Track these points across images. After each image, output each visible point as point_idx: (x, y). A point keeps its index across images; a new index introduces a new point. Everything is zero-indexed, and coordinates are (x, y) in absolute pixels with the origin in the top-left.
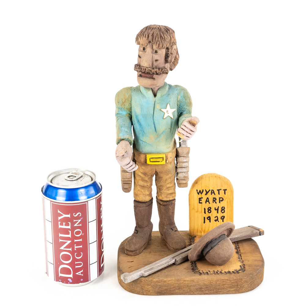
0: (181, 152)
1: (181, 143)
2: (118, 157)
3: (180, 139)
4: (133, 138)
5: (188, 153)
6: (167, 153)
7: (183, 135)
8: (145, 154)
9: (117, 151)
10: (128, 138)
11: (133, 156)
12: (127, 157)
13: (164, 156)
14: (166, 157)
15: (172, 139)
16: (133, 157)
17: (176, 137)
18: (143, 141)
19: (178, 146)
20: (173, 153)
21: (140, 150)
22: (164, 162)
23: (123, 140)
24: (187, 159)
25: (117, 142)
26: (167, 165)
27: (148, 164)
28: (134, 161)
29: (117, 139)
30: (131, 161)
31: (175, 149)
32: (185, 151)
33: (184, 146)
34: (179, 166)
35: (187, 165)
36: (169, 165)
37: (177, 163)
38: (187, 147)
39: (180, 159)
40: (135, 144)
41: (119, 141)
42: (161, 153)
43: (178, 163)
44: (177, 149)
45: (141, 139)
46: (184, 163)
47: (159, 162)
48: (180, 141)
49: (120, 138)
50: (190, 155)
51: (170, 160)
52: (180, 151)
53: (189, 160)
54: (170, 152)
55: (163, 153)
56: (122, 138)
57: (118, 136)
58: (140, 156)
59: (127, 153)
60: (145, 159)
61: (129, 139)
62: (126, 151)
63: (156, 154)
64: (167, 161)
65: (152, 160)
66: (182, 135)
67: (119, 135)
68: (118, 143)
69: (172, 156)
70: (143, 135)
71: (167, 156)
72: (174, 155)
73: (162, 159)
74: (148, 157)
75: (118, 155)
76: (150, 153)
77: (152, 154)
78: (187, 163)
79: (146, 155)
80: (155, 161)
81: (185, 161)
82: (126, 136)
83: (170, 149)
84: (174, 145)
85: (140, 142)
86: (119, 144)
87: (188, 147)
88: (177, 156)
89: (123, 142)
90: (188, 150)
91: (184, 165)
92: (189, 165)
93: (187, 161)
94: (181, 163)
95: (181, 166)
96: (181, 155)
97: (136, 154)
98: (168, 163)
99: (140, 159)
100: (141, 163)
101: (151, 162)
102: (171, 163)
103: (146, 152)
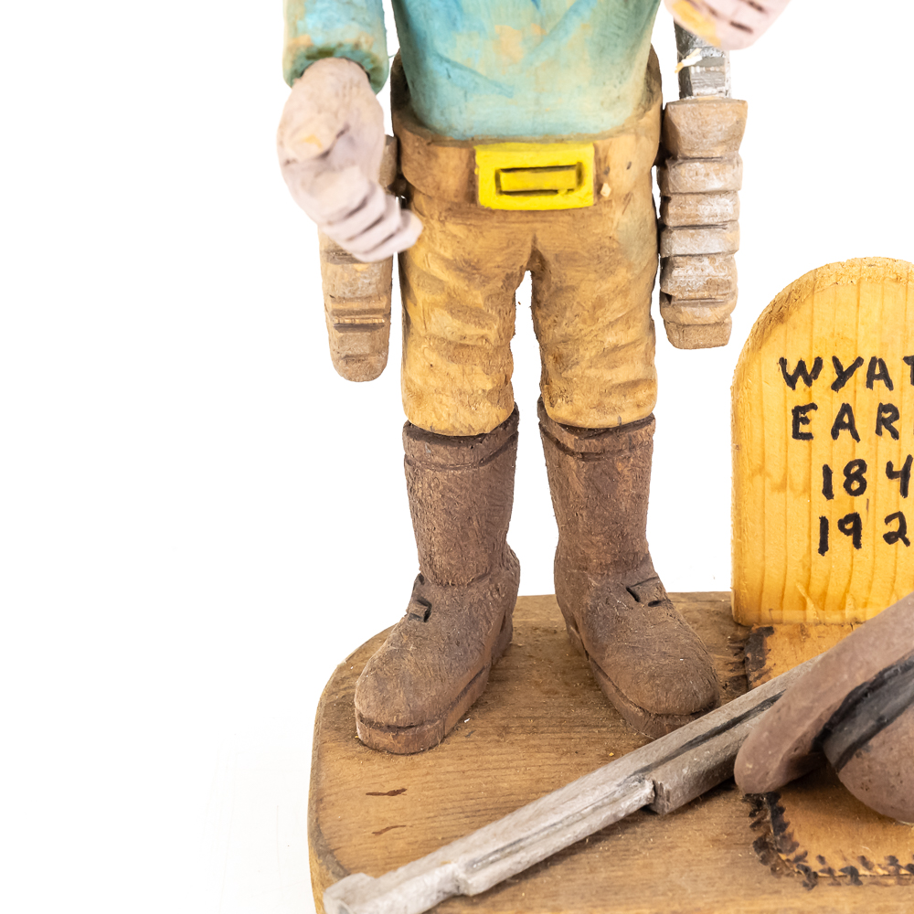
0: (694, 127)
1: (692, 71)
2: (292, 166)
3: (684, 41)
4: (393, 46)
5: (735, 136)
6: (603, 136)
7: (713, 12)
8: (469, 145)
9: (284, 124)
10: (357, 46)
11: (392, 159)
12: (353, 163)
13: (585, 155)
14: (598, 161)
15: (634, 47)
16: (391, 166)
17: (662, 39)
18: (455, 65)
19: (670, 91)
20: (643, 139)
21: (437, 119)
22: (584, 197)
23: (325, 53)
24: (728, 176)
25: (289, 67)
26: (605, 210)
27: (484, 209)
28: (403, 188)
29: (290, 49)
30: (373, 191)
31: (653, 116)
32: (717, 125)
33: (709, 90)
34: (678, 217)
35: (730, 210)
36: (618, 215)
37: (665, 200)
38: (731, 101)
39: (686, 175)
40: (407, 86)
41: (306, 60)
42: (565, 134)
43: (675, 199)
44: (663, 113)
45: (442, 51)
46: (710, 199)
47: (555, 192)
48: (685, 63)
49: (303, 40)
50: (745, 150)
51: (621, 179)
52: (683, 122)
53: (738, 178)
54: (622, 131)
55: (582, 138)
56: (320, 41)
57: (294, 29)
58: (436, 156)
59: (351, 141)
60: (466, 176)
61: (365, 47)
62: (340, 127)
63: (538, 146)
64: (606, 190)
65: (509, 182)
66: (706, 13)
67: (300, 24)
68: (296, 74)
70: (453, 24)
71: (601, 155)
72: (651, 148)
73: (573, 173)
74: (488, 163)
75: (291, 154)
76: (500, 140)
77: (509, 145)
78: (725, 200)
79: (473, 154)
80: (531, 186)
81: (716, 184)
82: (346, 32)
83: (625, 112)
84: (648, 83)
85: (432, 64)
86: (299, 83)
87: (735, 95)
88: (667, 154)
90: (735, 119)
91: (706, 213)
92: (736, 211)
93: (729, 187)
94: (688, 197)
95: (689, 217)
96: (692, 150)
97: (411, 142)
98: (613, 203)
99: (433, 176)
100: (441, 199)
101: (502, 192)
102: (631, 202)
103: (469, 134)
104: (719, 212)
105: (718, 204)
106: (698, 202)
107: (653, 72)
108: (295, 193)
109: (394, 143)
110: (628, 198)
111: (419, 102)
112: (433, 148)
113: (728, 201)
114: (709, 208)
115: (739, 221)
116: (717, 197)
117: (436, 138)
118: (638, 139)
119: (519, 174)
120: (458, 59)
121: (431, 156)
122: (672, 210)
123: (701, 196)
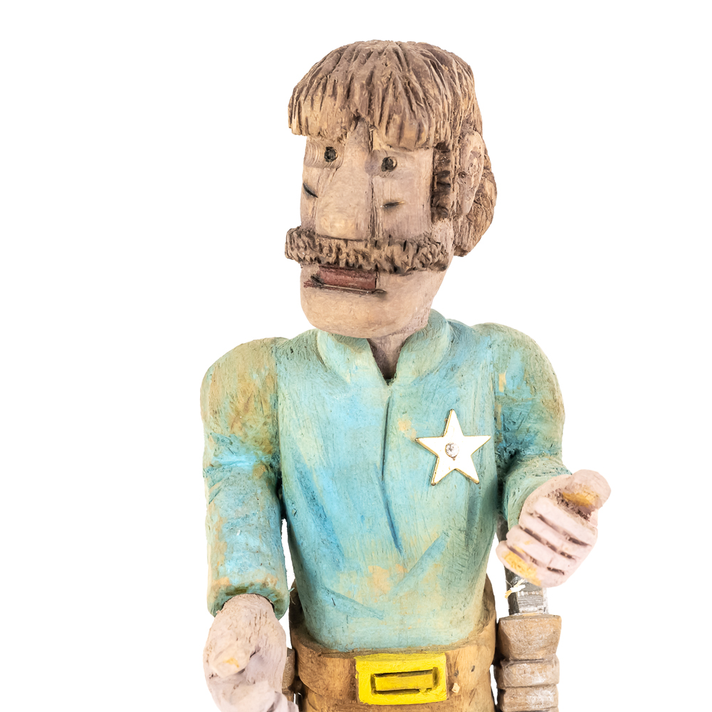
0: (521, 637)
1: (518, 595)
2: (216, 679)
3: (510, 577)
4: (291, 577)
5: (553, 643)
6: (453, 647)
7: (534, 561)
8: (350, 656)
9: (209, 648)
10: (264, 585)
11: (291, 667)
12: (263, 676)
13: (440, 662)
14: (449, 666)
15: (474, 580)
16: (291, 672)
17: (495, 569)
18: (339, 596)
19: (502, 609)
20: (483, 648)
21: (325, 636)
22: (440, 694)
23: (240, 591)
24: (549, 673)
25: (213, 601)
26: (456, 703)
27: (362, 704)
28: (299, 687)
29: (213, 588)
30: (278, 699)
31: (490, 629)
32: (539, 635)
33: (531, 609)
34: (512, 705)
35: (551, 699)
36: (466, 705)
37: (501, 692)
38: (548, 616)
39: (515, 673)
40: (301, 609)
41: (224, 597)
42: (424, 646)
43: (508, 691)
44: (497, 626)
45: (328, 586)
46: (535, 691)
47: (418, 690)
48: (513, 590)
49: (224, 582)
50: (560, 652)
51: (467, 679)
52: (513, 633)
53: (556, 675)
54: (467, 642)
55: (436, 649)
56: (236, 582)
57: (216, 573)
58: (326, 665)
59: (261, 658)
60: (348, 680)
61: (270, 586)
62: (253, 649)
63: (403, 656)
64: (456, 688)
65: (381, 684)
66: (529, 562)
67: (221, 569)
68: (218, 607)
69: (477, 659)
70: (336, 565)
71: (452, 662)
72: (489, 653)
73: (431, 676)
74: (365, 669)
75: (215, 671)
76: (374, 652)
77: (381, 656)
78: (547, 691)
79: (354, 663)
80: (399, 687)
81: (540, 680)
82: (256, 575)
83: (469, 628)
84: (485, 604)
85: (321, 595)
86: (220, 614)
87: (551, 612)
88: (501, 657)
89: (239, 600)
90: (552, 630)
91: (533, 702)
92: (556, 699)
93: (550, 682)
94: (519, 690)
95: (520, 705)
96: (521, 654)
97: (305, 654)
98: (462, 697)
99: (324, 680)
100: (329, 697)
101: (376, 692)
102: (476, 696)
103: (350, 647)
104: (543, 700)
105: (542, 694)
106: (527, 693)
107: (488, 595)
108: (218, 701)
109: (292, 655)
110: (473, 693)
111: (313, 624)
112: (323, 659)
113: (549, 692)
114: (535, 697)
115: (559, 707)
116: (541, 689)
117: (325, 651)
118: (479, 649)
119: (389, 677)
120: (342, 592)
121: (321, 665)
122: (506, 699)
123: (528, 689)
